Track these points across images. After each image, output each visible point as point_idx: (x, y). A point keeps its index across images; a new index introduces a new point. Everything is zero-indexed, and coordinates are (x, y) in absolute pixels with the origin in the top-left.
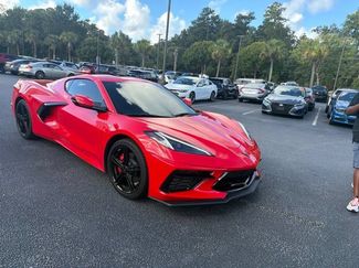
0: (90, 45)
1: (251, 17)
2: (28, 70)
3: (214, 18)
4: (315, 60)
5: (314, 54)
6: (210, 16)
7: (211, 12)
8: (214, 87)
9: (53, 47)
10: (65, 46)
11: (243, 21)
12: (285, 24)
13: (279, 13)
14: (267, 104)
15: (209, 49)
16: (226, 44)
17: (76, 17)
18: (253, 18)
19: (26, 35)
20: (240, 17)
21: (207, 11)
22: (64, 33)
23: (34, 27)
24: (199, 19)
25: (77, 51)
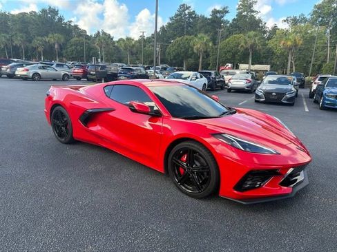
0: (76, 45)
1: (225, 11)
2: (25, 73)
3: (190, 14)
4: (290, 49)
5: (289, 43)
6: (187, 12)
7: (188, 8)
8: (204, 80)
9: (40, 49)
10: (52, 47)
11: (218, 15)
12: (257, 16)
13: (250, 6)
14: (260, 94)
15: (191, 44)
16: (206, 38)
17: (61, 19)
18: (227, 12)
19: (14, 38)
20: (215, 12)
21: (184, 7)
22: (50, 35)
23: (21, 31)
24: (177, 15)
25: (64, 51)
